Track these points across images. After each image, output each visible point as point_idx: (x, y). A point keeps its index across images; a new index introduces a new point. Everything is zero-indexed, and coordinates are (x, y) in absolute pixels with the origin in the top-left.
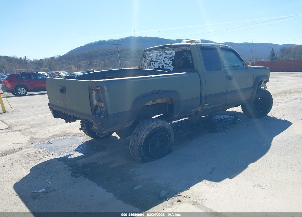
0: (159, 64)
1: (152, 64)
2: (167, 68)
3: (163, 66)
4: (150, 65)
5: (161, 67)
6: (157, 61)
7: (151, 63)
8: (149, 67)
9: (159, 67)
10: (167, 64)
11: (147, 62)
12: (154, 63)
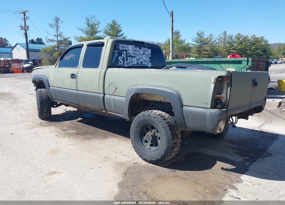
0: (138, 60)
1: (130, 59)
2: (146, 65)
3: (142, 63)
4: (127, 60)
5: (140, 64)
6: (135, 57)
7: (128, 58)
8: (125, 62)
9: (138, 63)
10: (145, 61)
11: (123, 56)
12: (132, 59)
